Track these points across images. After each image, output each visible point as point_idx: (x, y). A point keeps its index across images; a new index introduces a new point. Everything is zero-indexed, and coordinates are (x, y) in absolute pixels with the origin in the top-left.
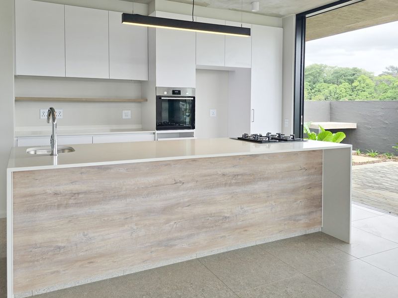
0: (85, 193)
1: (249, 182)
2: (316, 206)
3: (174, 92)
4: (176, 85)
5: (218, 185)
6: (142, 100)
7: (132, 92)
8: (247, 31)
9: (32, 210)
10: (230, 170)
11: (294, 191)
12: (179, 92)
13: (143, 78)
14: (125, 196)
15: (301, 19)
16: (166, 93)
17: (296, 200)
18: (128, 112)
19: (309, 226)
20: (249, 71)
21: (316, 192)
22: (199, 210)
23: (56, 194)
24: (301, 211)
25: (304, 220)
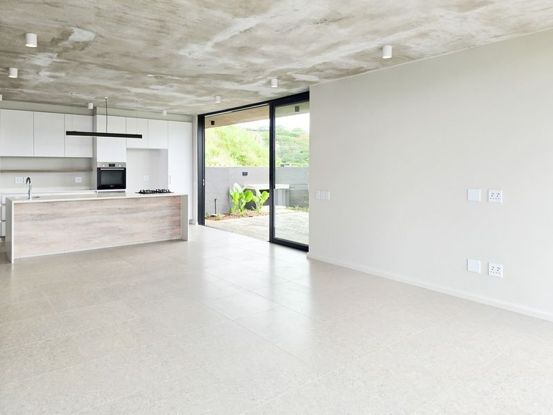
0: (45, 215)
1: (135, 212)
2: (177, 226)
3: (110, 165)
4: (112, 161)
5: (116, 214)
6: (89, 170)
7: (83, 165)
8: (140, 136)
9: (20, 221)
10: (123, 206)
11: (162, 217)
12: (114, 165)
13: (91, 156)
14: (65, 217)
15: (201, 119)
16: (104, 166)
17: (164, 222)
18: (79, 179)
19: (172, 235)
20: (167, 150)
21: (177, 218)
22: (104, 225)
23: (31, 215)
24: (166, 228)
25: (169, 232)
